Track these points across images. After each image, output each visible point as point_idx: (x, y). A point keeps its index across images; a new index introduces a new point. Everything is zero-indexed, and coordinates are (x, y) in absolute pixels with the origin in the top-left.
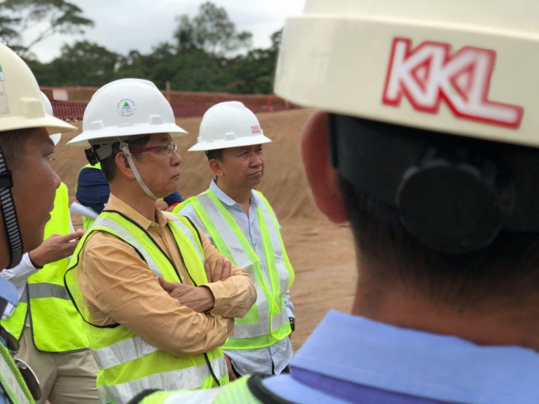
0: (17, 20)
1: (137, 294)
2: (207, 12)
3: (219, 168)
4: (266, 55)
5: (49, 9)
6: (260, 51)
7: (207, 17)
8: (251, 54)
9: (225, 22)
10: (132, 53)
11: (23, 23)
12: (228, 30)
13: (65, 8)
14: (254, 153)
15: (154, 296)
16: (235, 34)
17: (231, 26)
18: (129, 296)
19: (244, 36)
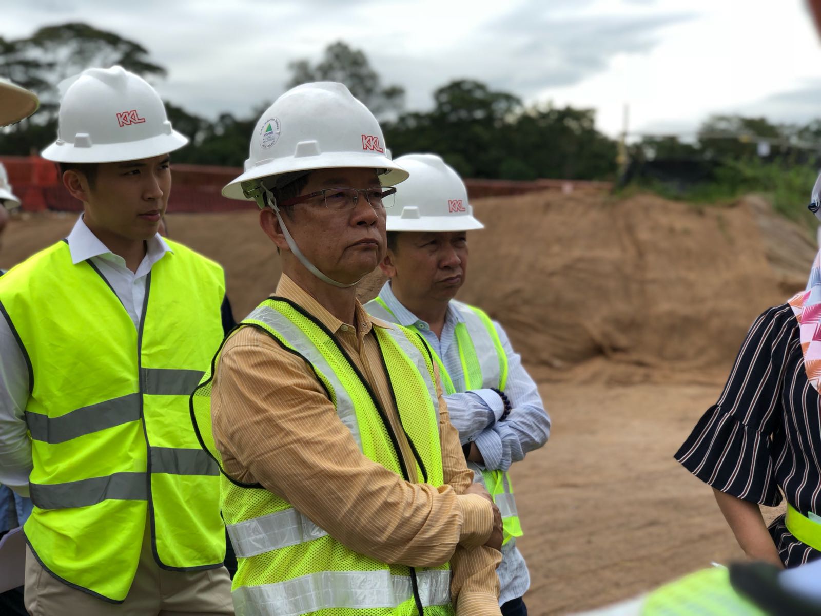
0: (51, 66)
1: (295, 436)
2: (337, 57)
3: (390, 263)
4: (426, 123)
5: (99, 49)
6: (417, 116)
7: (336, 64)
8: (402, 119)
9: (363, 71)
10: (224, 117)
11: (59, 69)
12: (369, 83)
13: (124, 48)
14: (449, 245)
15: (323, 442)
16: (378, 90)
17: (373, 77)
18: (281, 439)
19: (394, 93)
